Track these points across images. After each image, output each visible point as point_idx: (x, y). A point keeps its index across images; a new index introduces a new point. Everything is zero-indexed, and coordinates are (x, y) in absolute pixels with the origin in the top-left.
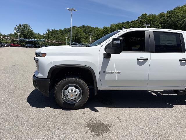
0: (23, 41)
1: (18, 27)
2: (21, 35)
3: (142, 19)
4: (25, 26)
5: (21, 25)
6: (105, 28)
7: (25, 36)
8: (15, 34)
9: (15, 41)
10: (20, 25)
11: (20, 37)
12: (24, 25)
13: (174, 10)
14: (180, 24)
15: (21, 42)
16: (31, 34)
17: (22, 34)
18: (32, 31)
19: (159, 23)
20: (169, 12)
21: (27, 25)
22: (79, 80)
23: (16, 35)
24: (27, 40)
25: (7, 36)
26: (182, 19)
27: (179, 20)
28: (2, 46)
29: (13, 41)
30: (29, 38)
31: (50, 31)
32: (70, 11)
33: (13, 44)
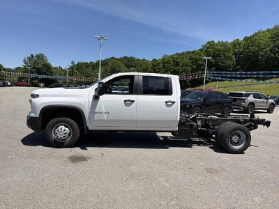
0: (35, 79)
1: (29, 59)
2: (33, 70)
3: (208, 48)
4: (40, 57)
5: (34, 55)
6: (155, 60)
7: (39, 71)
8: (25, 68)
9: (23, 78)
10: (32, 56)
11: (32, 72)
12: (38, 56)
13: (253, 35)
14: (262, 56)
15: (33, 79)
16: (48, 69)
17: (34, 68)
18: (49, 64)
19: (233, 54)
20: (246, 39)
21: (43, 55)
22: (69, 119)
23: (25, 70)
24: (40, 77)
25: (13, 71)
26: (264, 49)
27: (260, 50)
28: (4, 85)
29: (20, 79)
30: (44, 74)
31: (76, 63)
32: (99, 39)
33: (21, 82)
